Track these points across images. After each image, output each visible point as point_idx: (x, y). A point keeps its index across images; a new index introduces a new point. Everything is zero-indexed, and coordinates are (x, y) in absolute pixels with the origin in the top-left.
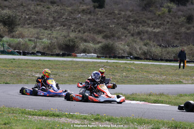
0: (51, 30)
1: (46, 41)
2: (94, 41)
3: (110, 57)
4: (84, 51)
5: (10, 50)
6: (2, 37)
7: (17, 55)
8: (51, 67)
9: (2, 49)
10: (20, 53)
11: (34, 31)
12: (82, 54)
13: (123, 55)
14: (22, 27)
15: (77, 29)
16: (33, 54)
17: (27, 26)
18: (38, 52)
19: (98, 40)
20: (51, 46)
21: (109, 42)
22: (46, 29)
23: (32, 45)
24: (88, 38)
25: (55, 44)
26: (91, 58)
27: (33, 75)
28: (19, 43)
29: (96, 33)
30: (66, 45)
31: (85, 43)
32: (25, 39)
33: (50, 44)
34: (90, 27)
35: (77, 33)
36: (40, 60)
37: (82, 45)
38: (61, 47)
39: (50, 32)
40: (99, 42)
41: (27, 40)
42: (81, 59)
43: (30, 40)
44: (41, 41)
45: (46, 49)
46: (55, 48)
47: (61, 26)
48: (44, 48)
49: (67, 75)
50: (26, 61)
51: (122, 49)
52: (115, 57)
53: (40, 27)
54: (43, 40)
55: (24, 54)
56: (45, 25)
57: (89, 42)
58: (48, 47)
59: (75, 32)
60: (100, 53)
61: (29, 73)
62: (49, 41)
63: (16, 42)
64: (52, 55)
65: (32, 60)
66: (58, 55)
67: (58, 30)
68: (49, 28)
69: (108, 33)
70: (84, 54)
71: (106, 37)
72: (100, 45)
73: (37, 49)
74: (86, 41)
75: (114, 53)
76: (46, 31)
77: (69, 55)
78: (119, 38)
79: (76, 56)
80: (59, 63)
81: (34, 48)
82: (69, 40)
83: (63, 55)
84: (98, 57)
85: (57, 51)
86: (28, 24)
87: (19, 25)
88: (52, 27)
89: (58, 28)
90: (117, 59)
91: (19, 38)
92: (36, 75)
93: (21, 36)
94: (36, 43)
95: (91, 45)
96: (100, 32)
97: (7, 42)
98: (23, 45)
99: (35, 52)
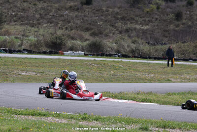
0: (38, 27)
1: (33, 38)
2: (82, 38)
3: (98, 55)
4: (72, 49)
7: (4, 53)
8: (37, 65)
10: (6, 51)
11: (21, 28)
12: (69, 52)
13: (111, 53)
14: (8, 24)
15: (64, 26)
16: (19, 52)
17: (14, 23)
18: (24, 50)
19: (86, 38)
20: (38, 44)
21: (97, 39)
22: (33, 26)
23: (18, 42)
24: (76, 35)
25: (42, 41)
26: (78, 56)
27: (20, 73)
28: (5, 41)
29: (83, 30)
30: (53, 43)
31: (72, 41)
32: (11, 37)
33: (37, 41)
34: (77, 24)
35: (64, 30)
36: (26, 58)
37: (69, 43)
38: (48, 45)
39: (36, 29)
40: (86, 40)
41: (13, 37)
42: (68, 56)
43: (16, 38)
44: (27, 38)
45: (33, 47)
46: (41, 46)
47: (48, 23)
48: (31, 46)
50: (12, 59)
51: (109, 47)
52: (102, 55)
53: (27, 24)
54: (30, 38)
55: (11, 52)
56: (31, 22)
57: (76, 40)
58: (35, 45)
59: (62, 29)
60: (87, 51)
61: (15, 72)
62: (36, 39)
63: (3, 40)
64: (39, 53)
65: (19, 58)
66: (45, 53)
67: (45, 28)
68: (36, 25)
69: (96, 30)
70: (71, 52)
71: (93, 34)
72: (87, 42)
73: (23, 47)
74: (73, 38)
75: (102, 51)
76: (33, 28)
77: (56, 53)
78: (106, 35)
79: (63, 54)
80: (45, 61)
81: (21, 45)
82: (56, 38)
83: (50, 53)
84: (86, 55)
85: (44, 49)
86: (15, 21)
87: (5, 22)
88: (39, 24)
89: (45, 25)
90: (105, 56)
91: (5, 35)
92: (23, 74)
93: (7, 33)
94: (22, 41)
95: (78, 42)
96: (87, 30)
98: (9, 42)
99: (22, 50)
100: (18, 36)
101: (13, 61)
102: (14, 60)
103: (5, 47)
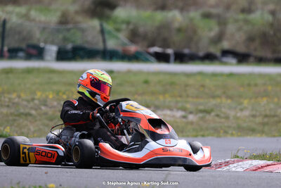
5: (133, 48)
6: (113, 7)
9: (100, 46)
16: (209, 58)
18: (226, 53)
28: (165, 26)
32: (191, 13)
33: (272, 25)
36: (200, 73)
41: (195, 14)
43: (207, 16)
45: (257, 43)
48: (251, 39)
49: (246, 113)
55: (181, 58)
73: (226, 45)
81: (219, 38)
97: (128, 23)
98: (179, 30)
99: (218, 54)
100: (214, 11)
101: (146, 82)
102: (153, 79)
103: (165, 44)
